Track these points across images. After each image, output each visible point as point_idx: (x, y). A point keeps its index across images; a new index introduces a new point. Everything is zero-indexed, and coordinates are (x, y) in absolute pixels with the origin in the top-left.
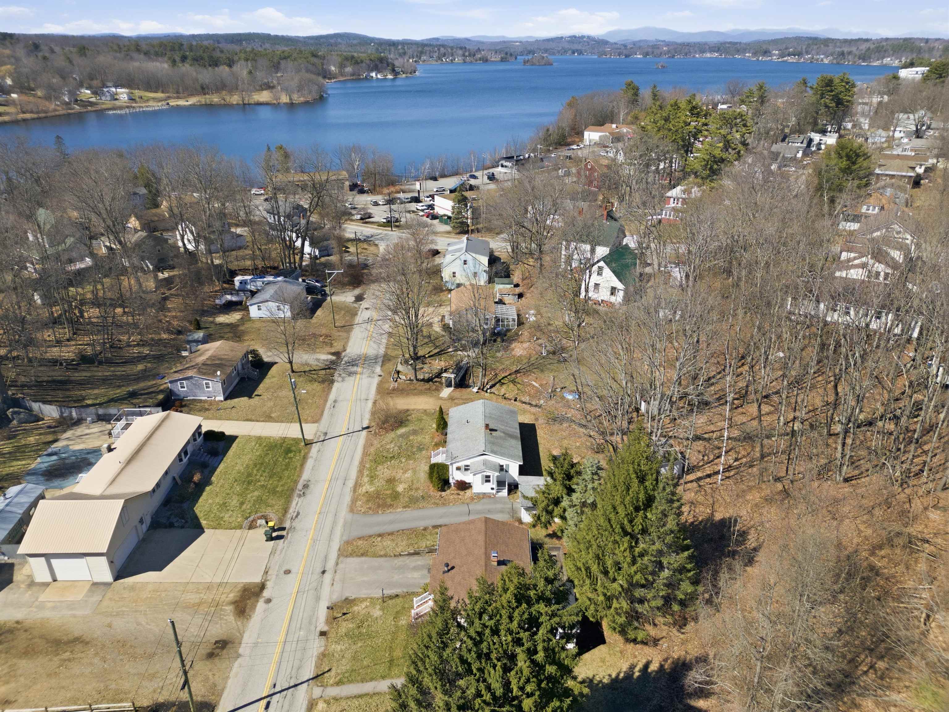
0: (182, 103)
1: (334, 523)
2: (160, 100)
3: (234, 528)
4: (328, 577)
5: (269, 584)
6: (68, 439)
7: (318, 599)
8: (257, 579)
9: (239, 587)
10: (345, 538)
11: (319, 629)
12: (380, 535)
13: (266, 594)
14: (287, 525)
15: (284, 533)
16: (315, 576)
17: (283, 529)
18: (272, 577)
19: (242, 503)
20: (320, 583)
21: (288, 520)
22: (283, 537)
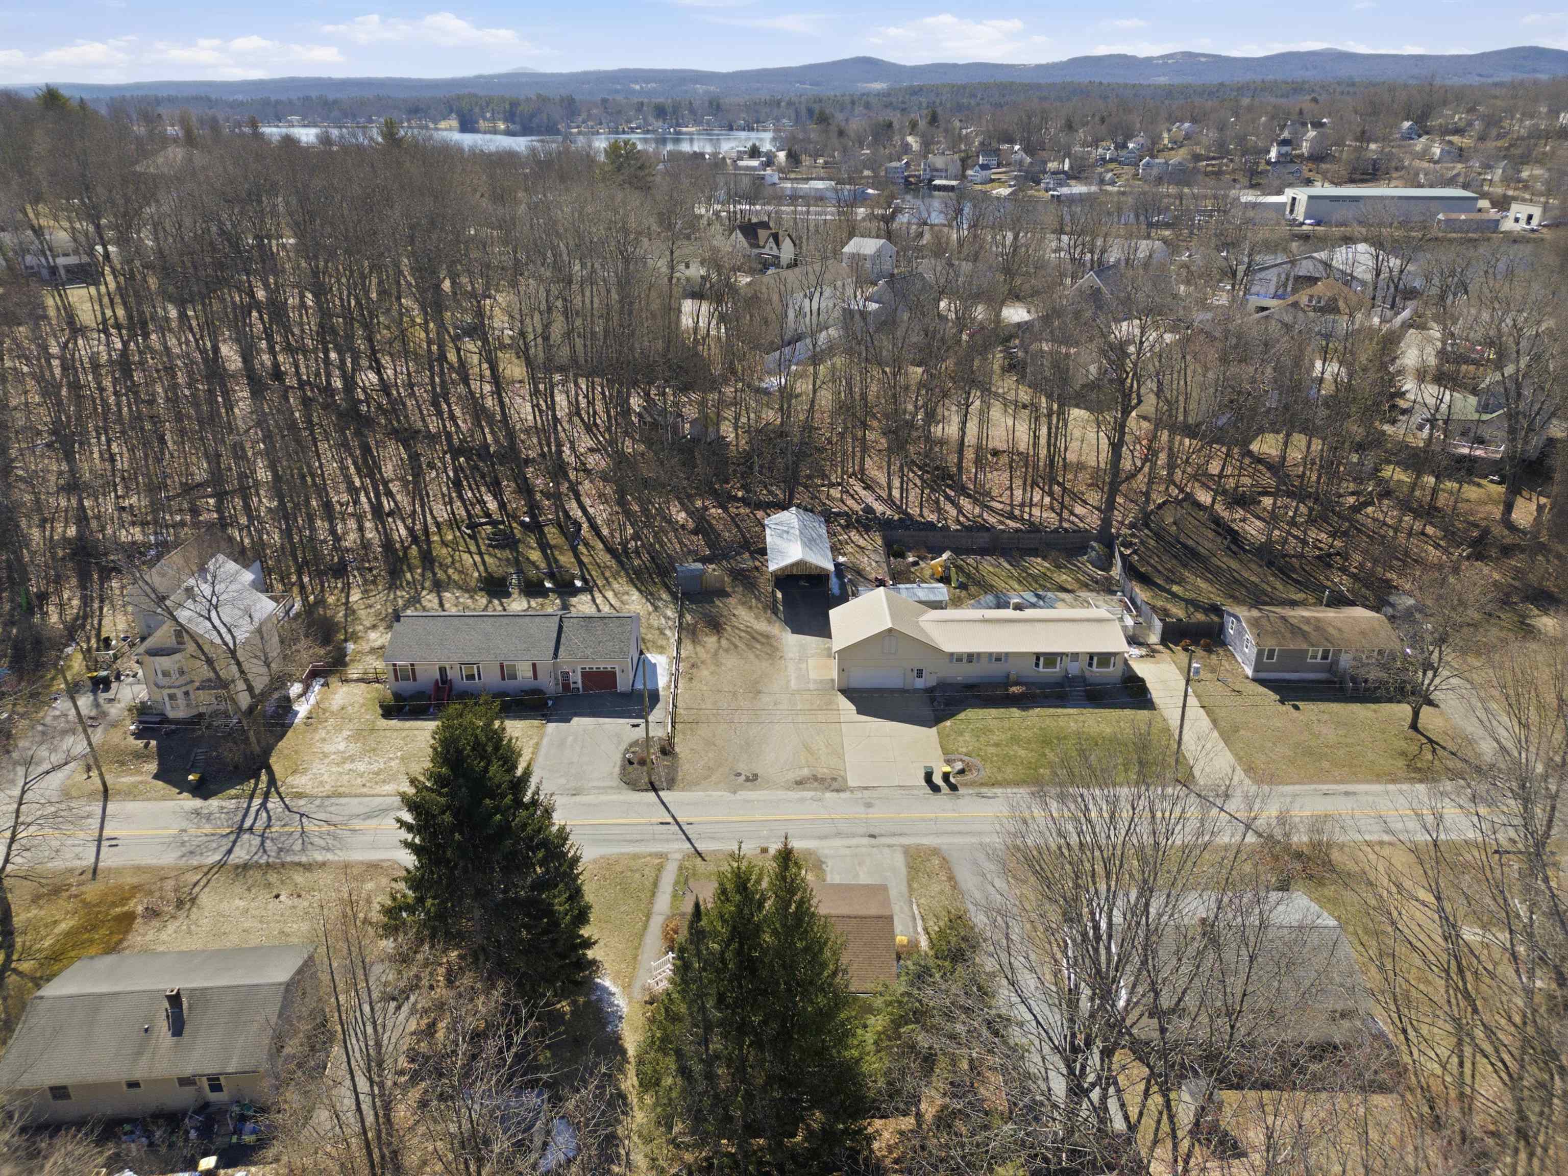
1: (980, 834)
3: (944, 749)
4: (866, 841)
5: (844, 795)
7: (824, 839)
8: (851, 784)
9: (836, 773)
10: (943, 847)
11: (771, 845)
12: (951, 878)
13: (829, 795)
14: (962, 791)
15: (944, 789)
16: (862, 830)
17: (953, 788)
18: (858, 795)
19: (997, 745)
20: (854, 836)
21: (977, 790)
22: (935, 789)
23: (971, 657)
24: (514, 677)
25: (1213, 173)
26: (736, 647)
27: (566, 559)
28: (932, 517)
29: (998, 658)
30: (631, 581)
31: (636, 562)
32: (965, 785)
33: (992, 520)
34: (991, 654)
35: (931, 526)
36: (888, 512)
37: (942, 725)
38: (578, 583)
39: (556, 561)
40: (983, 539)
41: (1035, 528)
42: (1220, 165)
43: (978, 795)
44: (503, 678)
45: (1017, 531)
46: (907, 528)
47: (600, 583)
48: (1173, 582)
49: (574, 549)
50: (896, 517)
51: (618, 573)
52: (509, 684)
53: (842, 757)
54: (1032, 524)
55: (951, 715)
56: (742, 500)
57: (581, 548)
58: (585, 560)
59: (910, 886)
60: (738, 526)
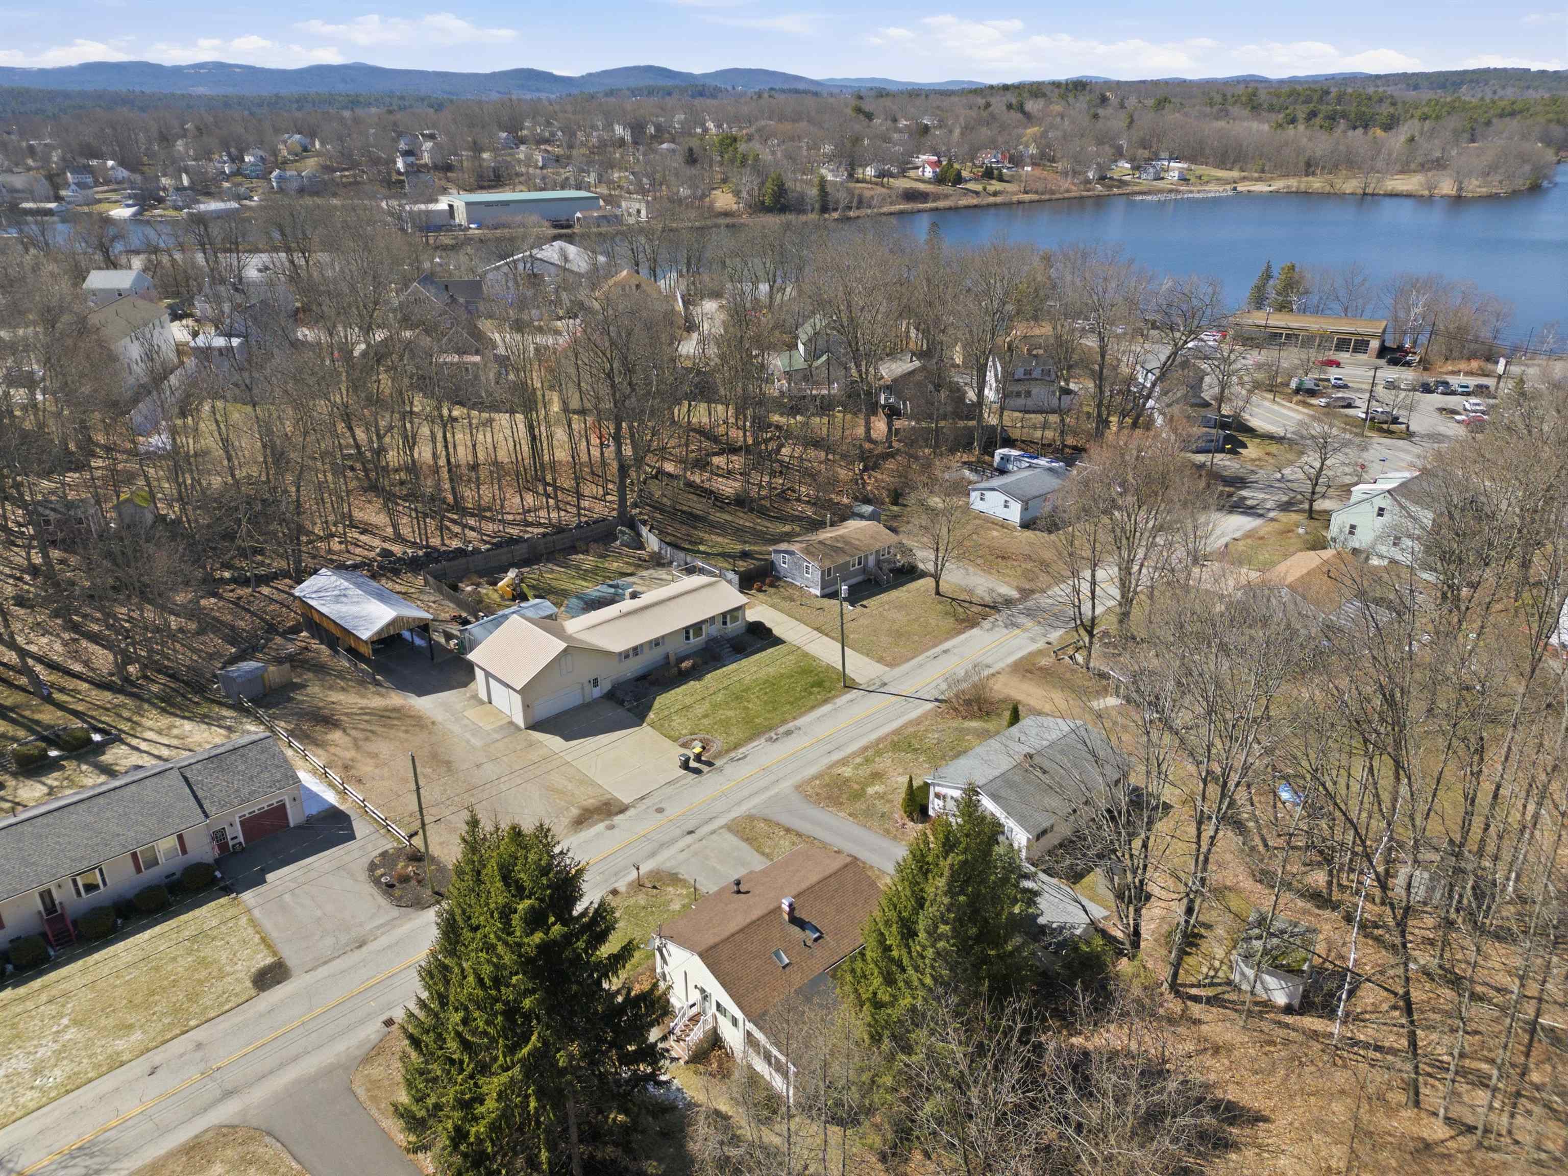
0: (1261, 187)
1: (767, 788)
2: (1227, 182)
3: (670, 737)
4: (689, 839)
5: (631, 812)
6: (642, 577)
7: (653, 854)
8: (626, 801)
9: (604, 799)
10: (753, 811)
11: (616, 885)
12: (788, 830)
13: (618, 819)
14: (718, 763)
15: (705, 768)
16: (678, 832)
17: (710, 764)
18: (642, 806)
19: (706, 716)
20: (674, 841)
21: (727, 758)
22: (697, 771)
23: (636, 650)
24: (153, 862)
25: (351, 184)
26: (372, 732)
27: (48, 716)
28: (455, 544)
29: (656, 643)
30: (164, 710)
31: (155, 688)
32: (715, 757)
33: (515, 531)
34: (650, 642)
35: (460, 552)
36: (409, 551)
37: (648, 719)
38: (97, 737)
39: (37, 722)
40: (521, 550)
41: (560, 529)
42: (355, 176)
43: (732, 760)
44: (138, 870)
45: (544, 535)
46: (437, 561)
47: (125, 727)
48: (696, 543)
49: (48, 699)
50: (421, 553)
51: (140, 708)
52: (149, 875)
53: (593, 784)
54: (551, 525)
55: (649, 708)
56: (233, 580)
57: (57, 696)
58: (80, 708)
59: (763, 854)
60: (248, 611)
